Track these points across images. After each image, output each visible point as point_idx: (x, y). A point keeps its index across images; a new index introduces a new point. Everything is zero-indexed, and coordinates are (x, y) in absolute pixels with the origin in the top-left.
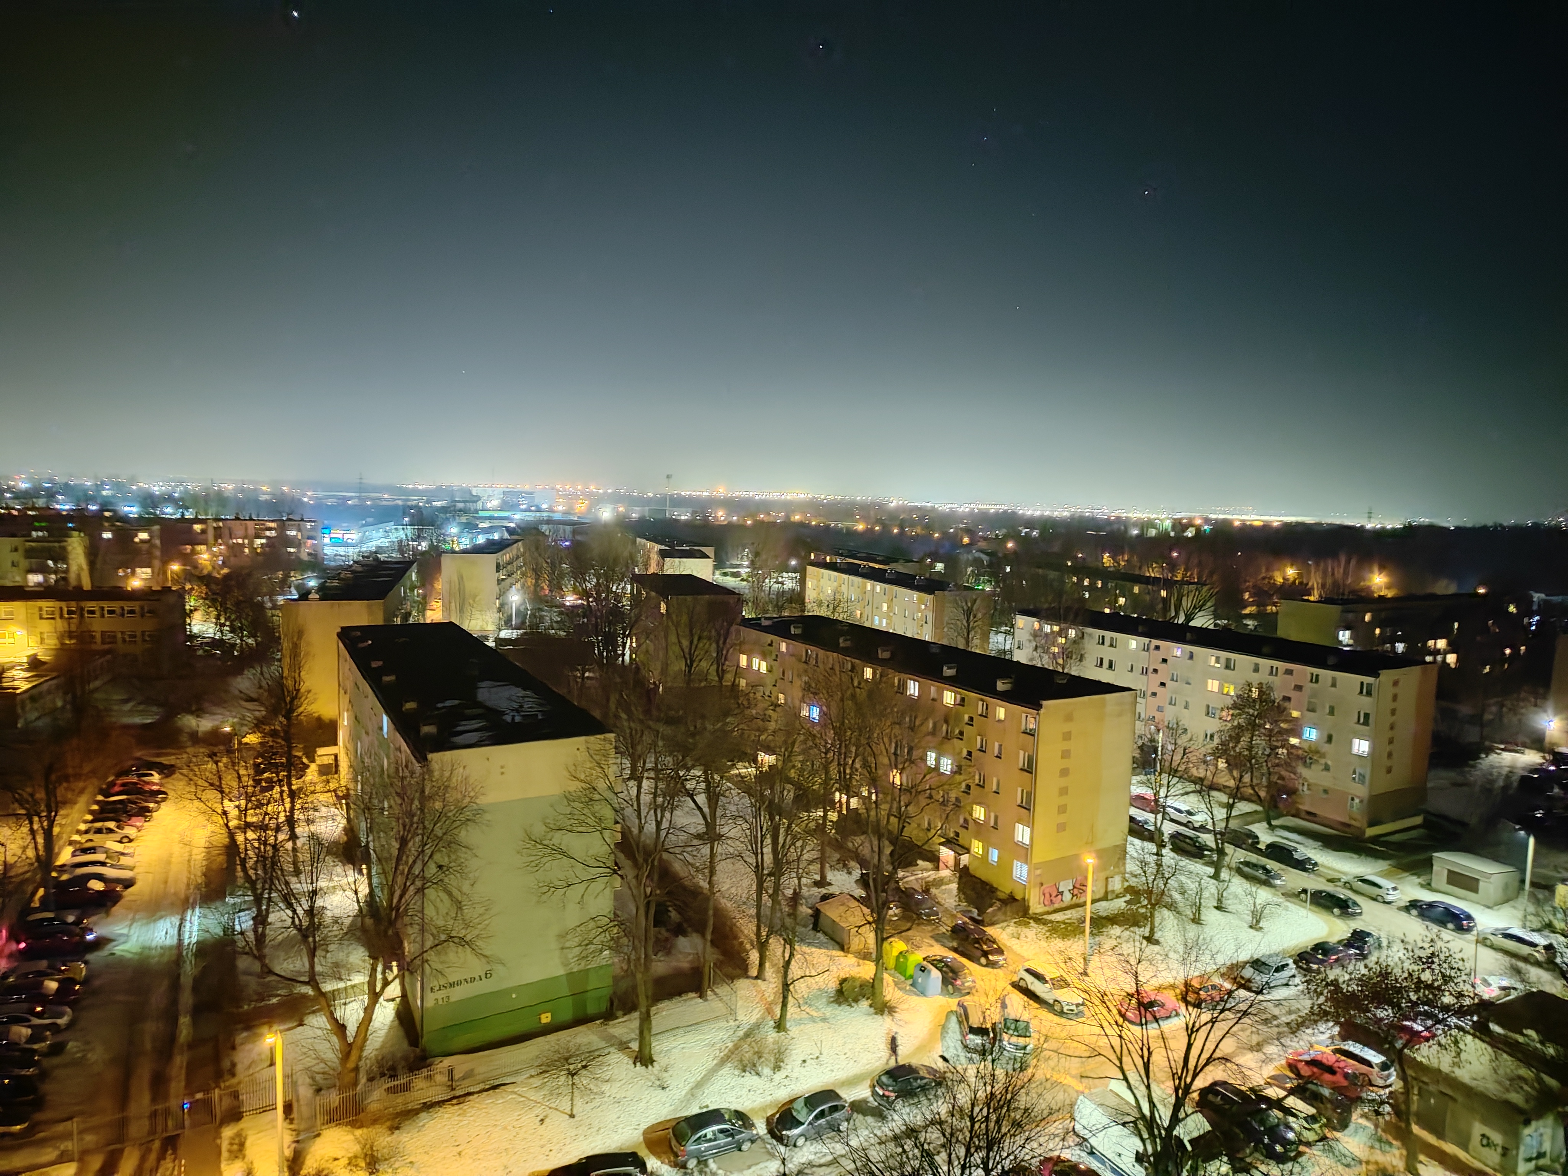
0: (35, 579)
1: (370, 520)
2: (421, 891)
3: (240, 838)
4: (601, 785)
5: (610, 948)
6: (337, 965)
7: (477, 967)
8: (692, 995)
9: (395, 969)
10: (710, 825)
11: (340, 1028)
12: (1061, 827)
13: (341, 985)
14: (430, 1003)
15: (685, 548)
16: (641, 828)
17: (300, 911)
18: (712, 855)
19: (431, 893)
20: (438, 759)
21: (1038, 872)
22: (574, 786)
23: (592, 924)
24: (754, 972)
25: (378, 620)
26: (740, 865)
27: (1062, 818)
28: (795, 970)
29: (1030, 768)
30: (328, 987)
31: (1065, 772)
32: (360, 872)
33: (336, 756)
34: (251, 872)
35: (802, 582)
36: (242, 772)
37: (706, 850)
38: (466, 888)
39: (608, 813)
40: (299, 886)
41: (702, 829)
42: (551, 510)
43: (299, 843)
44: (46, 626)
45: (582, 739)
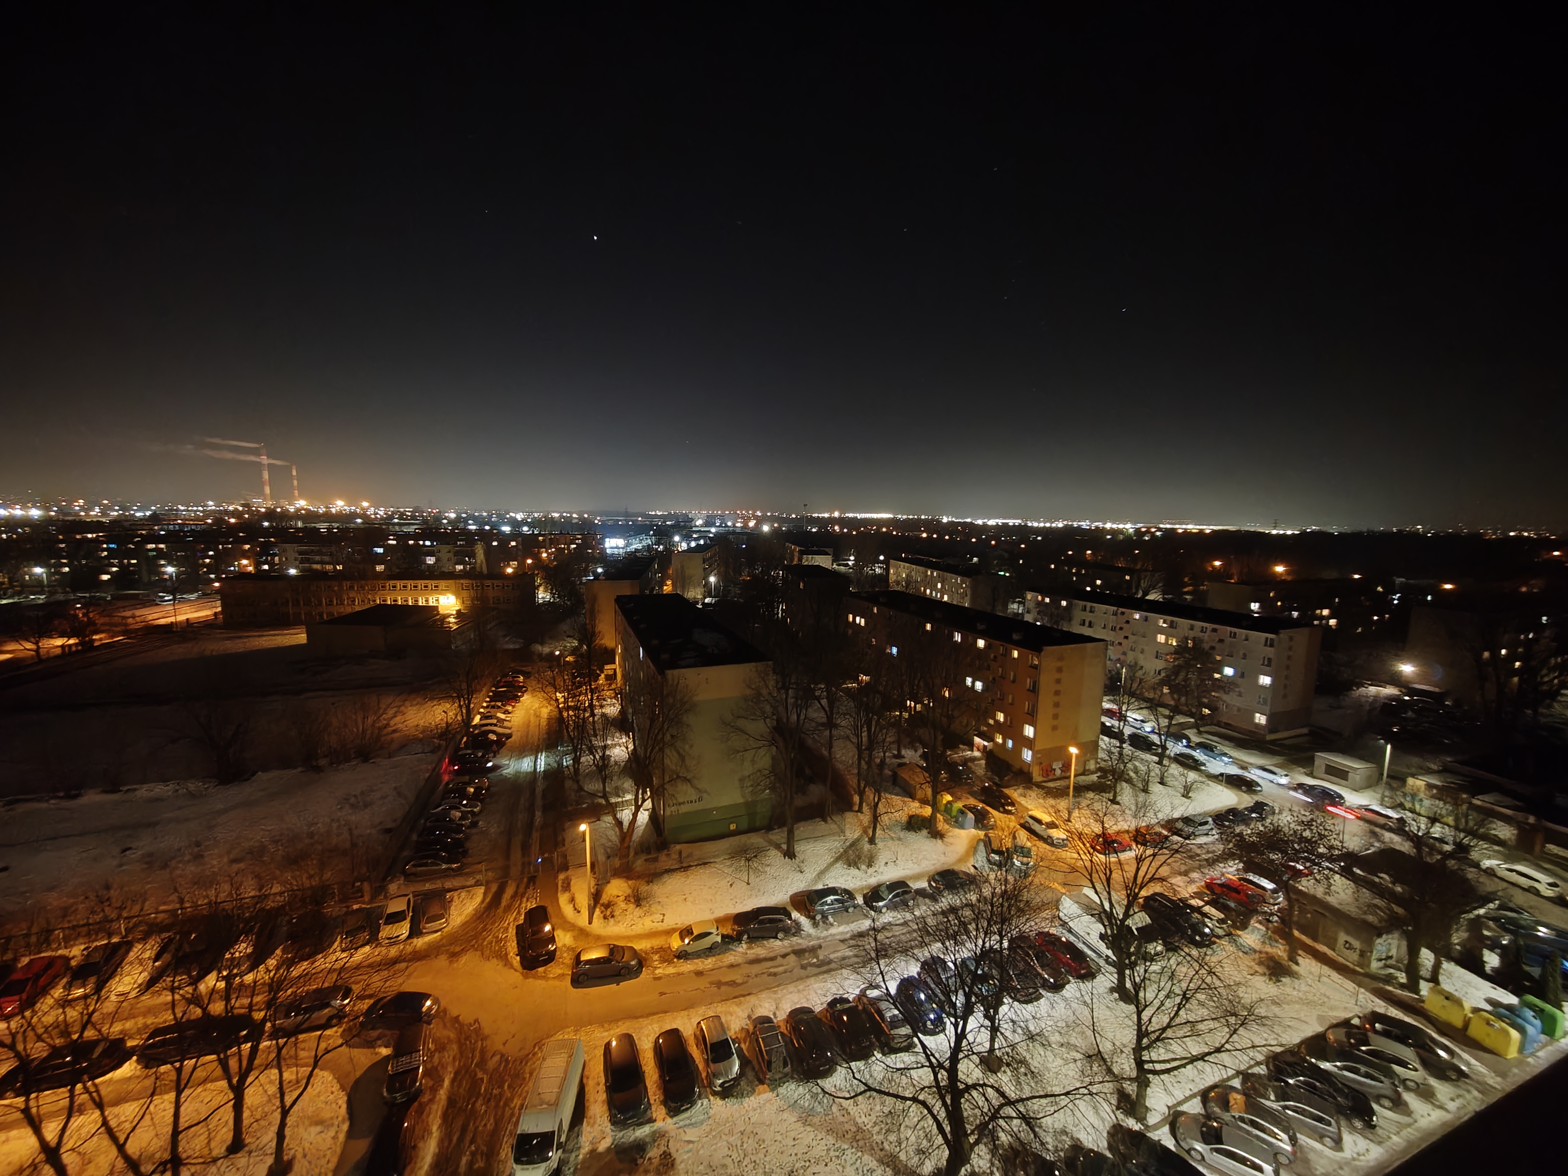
0: (460, 567)
1: (632, 533)
2: (661, 750)
3: (565, 714)
4: (764, 692)
5: (769, 788)
6: (617, 788)
7: (692, 795)
8: (818, 819)
9: (649, 793)
10: (830, 718)
11: (619, 823)
12: (1055, 728)
13: (620, 800)
14: (668, 813)
15: (815, 548)
16: (788, 719)
17: (597, 757)
18: (831, 736)
19: (667, 751)
20: (673, 674)
21: (1039, 756)
22: (748, 692)
23: (759, 773)
24: (856, 808)
25: (636, 592)
26: (848, 743)
27: (1055, 722)
28: (881, 808)
29: (1034, 690)
30: (613, 800)
31: (1057, 693)
32: (629, 737)
33: (615, 670)
34: (572, 734)
35: (887, 570)
36: (566, 677)
37: (827, 733)
38: (687, 747)
39: (768, 708)
40: (597, 743)
41: (824, 720)
42: (734, 526)
43: (596, 719)
44: (465, 594)
45: (753, 664)
